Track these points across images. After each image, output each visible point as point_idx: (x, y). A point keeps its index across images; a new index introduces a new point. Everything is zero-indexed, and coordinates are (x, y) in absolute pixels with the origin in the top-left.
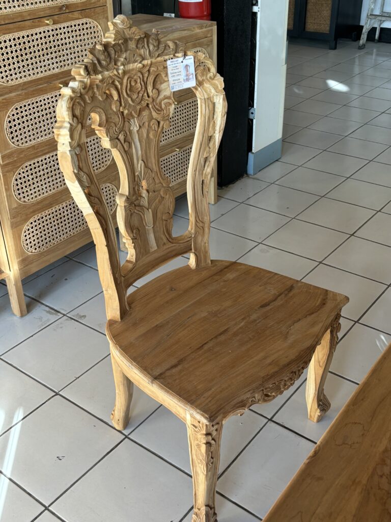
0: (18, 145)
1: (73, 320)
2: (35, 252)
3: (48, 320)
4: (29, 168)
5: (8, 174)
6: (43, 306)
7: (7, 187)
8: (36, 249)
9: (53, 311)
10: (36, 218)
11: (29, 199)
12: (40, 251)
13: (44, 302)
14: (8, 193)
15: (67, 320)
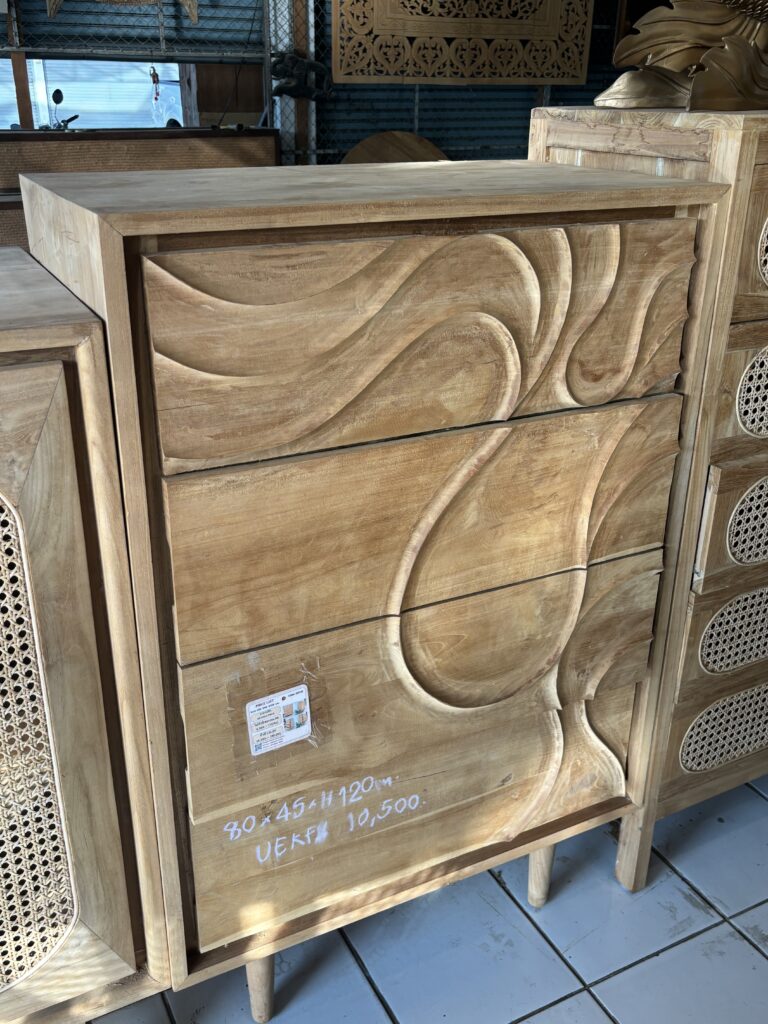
0: (740, 560)
1: (745, 941)
2: (696, 771)
3: (689, 921)
4: (742, 604)
5: (702, 613)
6: (675, 875)
7: (692, 638)
8: (700, 764)
9: (699, 899)
10: (721, 702)
11: (721, 666)
12: (705, 769)
13: (677, 868)
14: (690, 652)
15: (731, 935)
